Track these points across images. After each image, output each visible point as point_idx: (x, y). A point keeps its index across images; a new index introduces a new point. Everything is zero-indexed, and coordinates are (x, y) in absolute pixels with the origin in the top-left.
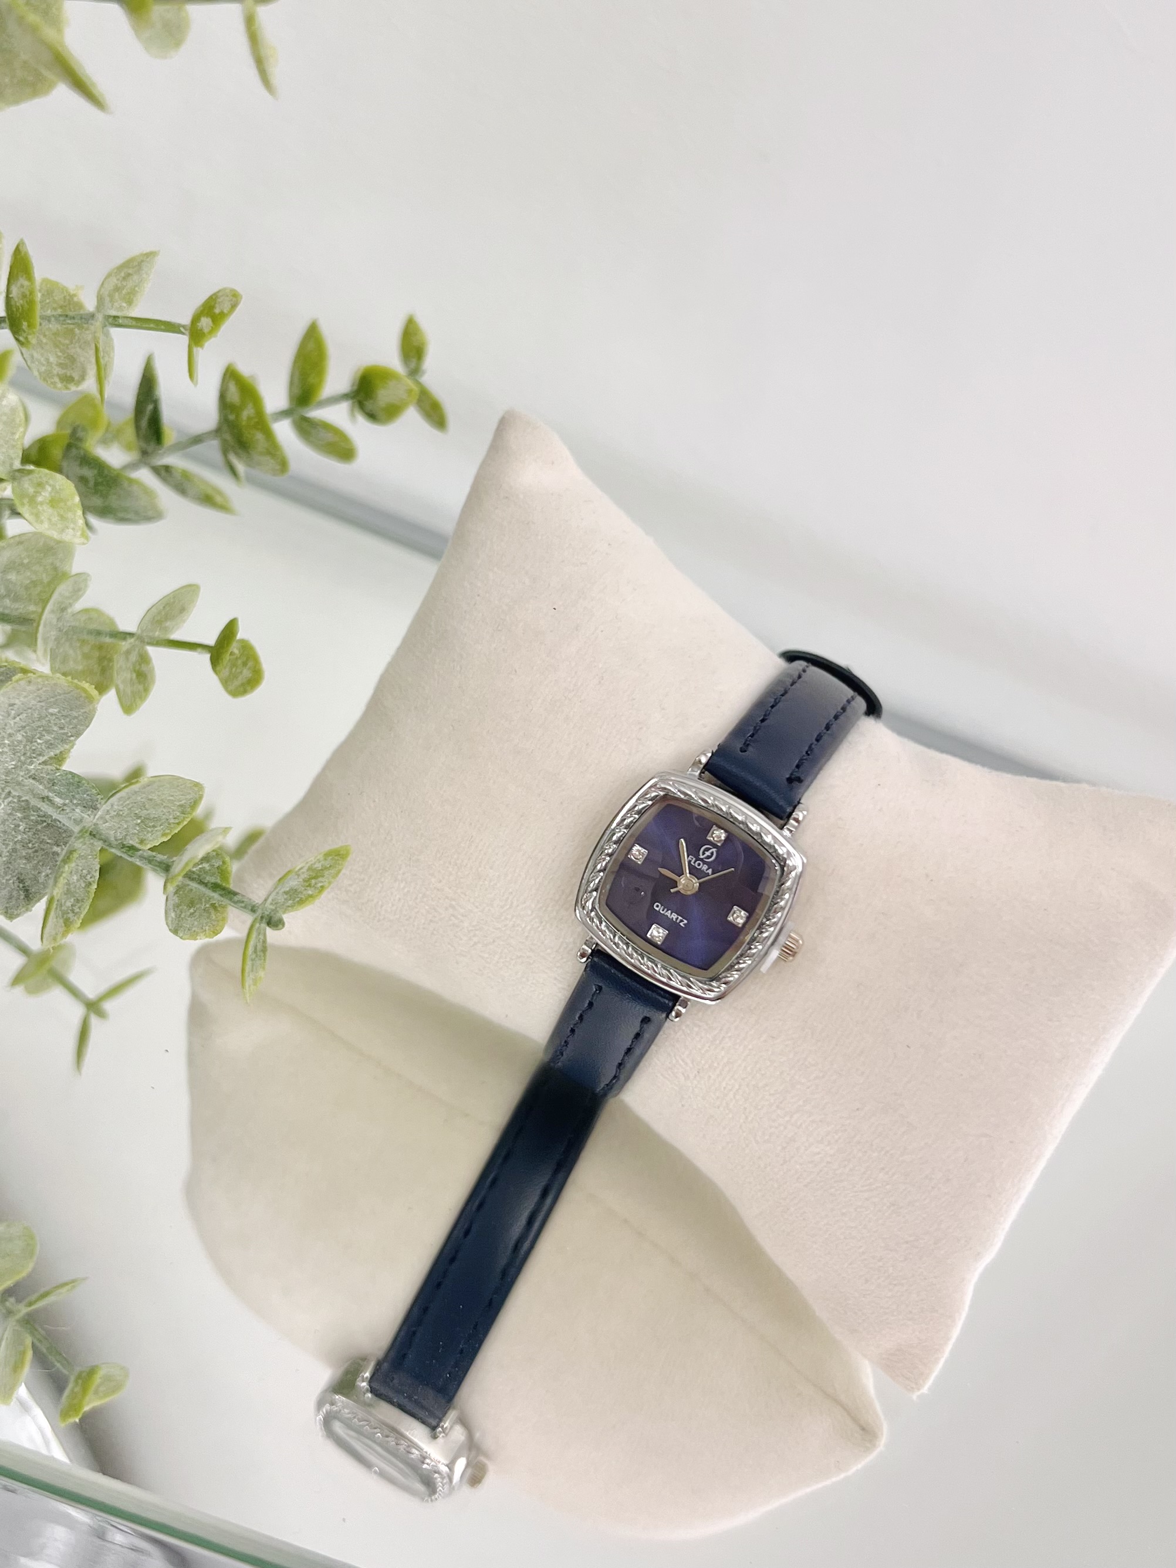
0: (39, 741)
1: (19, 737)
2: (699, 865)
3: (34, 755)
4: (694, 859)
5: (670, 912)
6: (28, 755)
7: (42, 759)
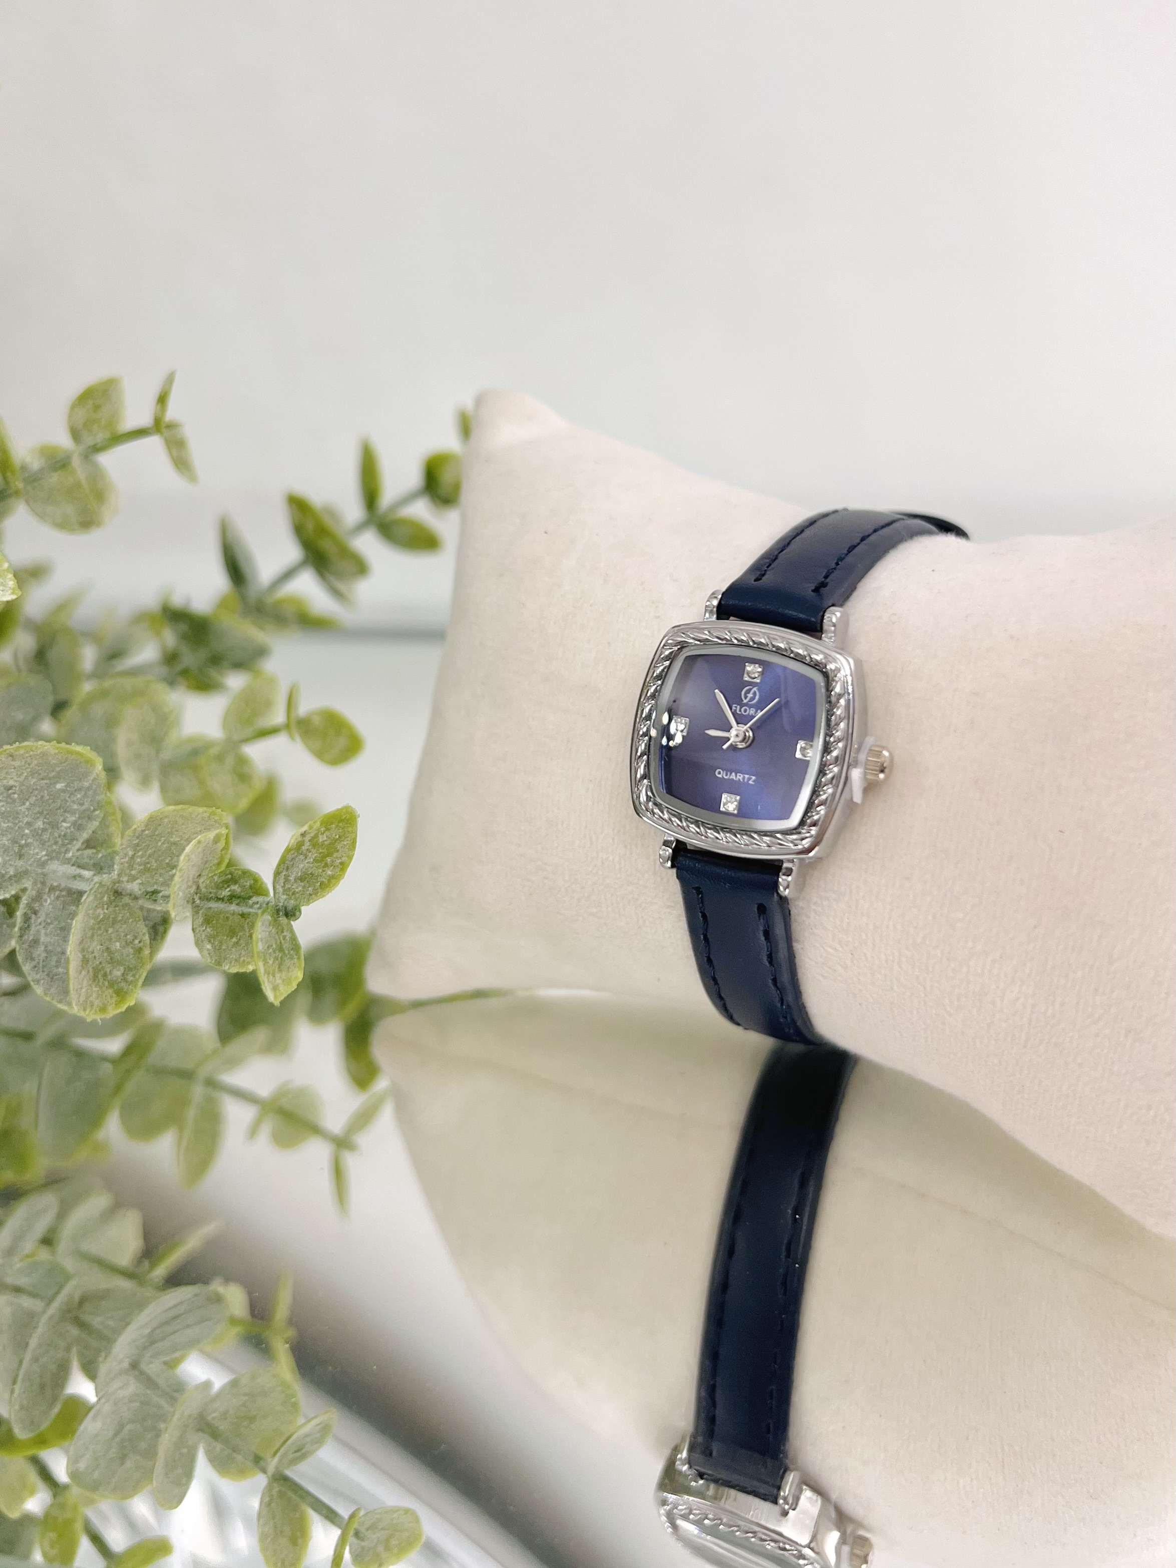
0: (64, 824)
1: (40, 824)
2: (745, 711)
3: (67, 841)
4: (738, 707)
5: (733, 774)
6: (60, 842)
7: (78, 845)
